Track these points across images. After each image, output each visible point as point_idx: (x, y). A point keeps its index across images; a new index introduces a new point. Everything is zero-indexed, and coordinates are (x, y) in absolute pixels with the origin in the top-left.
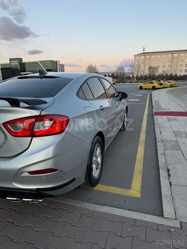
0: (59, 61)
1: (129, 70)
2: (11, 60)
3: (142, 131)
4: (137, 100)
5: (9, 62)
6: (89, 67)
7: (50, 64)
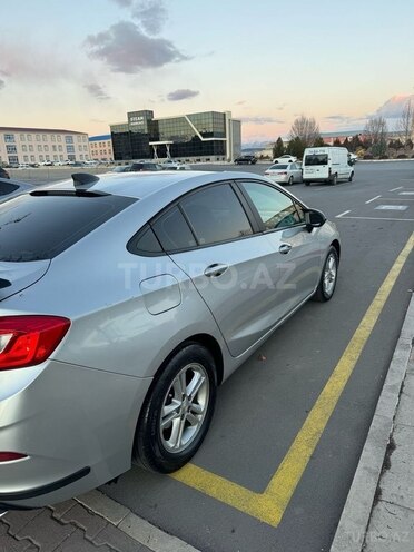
0: (230, 113)
1: (397, 126)
2: (130, 115)
3: (372, 306)
4: (400, 207)
5: (126, 121)
6: (297, 123)
7: (211, 121)
